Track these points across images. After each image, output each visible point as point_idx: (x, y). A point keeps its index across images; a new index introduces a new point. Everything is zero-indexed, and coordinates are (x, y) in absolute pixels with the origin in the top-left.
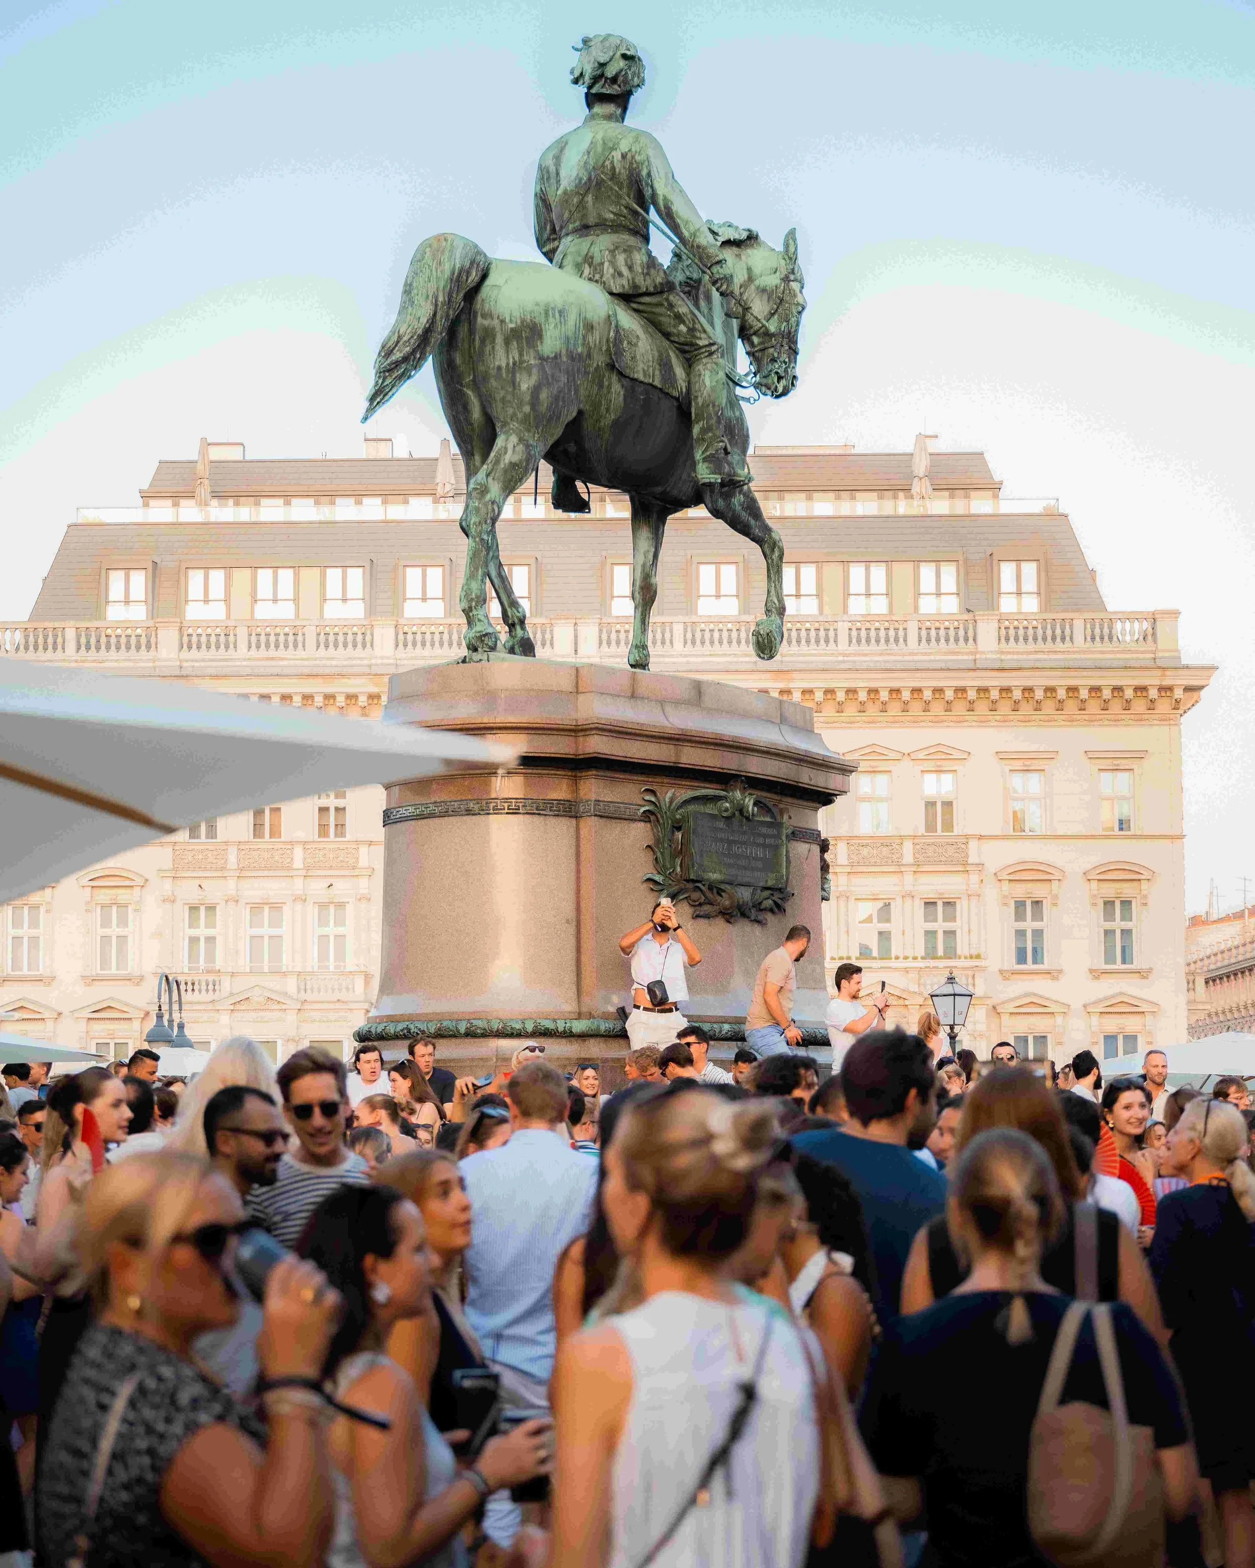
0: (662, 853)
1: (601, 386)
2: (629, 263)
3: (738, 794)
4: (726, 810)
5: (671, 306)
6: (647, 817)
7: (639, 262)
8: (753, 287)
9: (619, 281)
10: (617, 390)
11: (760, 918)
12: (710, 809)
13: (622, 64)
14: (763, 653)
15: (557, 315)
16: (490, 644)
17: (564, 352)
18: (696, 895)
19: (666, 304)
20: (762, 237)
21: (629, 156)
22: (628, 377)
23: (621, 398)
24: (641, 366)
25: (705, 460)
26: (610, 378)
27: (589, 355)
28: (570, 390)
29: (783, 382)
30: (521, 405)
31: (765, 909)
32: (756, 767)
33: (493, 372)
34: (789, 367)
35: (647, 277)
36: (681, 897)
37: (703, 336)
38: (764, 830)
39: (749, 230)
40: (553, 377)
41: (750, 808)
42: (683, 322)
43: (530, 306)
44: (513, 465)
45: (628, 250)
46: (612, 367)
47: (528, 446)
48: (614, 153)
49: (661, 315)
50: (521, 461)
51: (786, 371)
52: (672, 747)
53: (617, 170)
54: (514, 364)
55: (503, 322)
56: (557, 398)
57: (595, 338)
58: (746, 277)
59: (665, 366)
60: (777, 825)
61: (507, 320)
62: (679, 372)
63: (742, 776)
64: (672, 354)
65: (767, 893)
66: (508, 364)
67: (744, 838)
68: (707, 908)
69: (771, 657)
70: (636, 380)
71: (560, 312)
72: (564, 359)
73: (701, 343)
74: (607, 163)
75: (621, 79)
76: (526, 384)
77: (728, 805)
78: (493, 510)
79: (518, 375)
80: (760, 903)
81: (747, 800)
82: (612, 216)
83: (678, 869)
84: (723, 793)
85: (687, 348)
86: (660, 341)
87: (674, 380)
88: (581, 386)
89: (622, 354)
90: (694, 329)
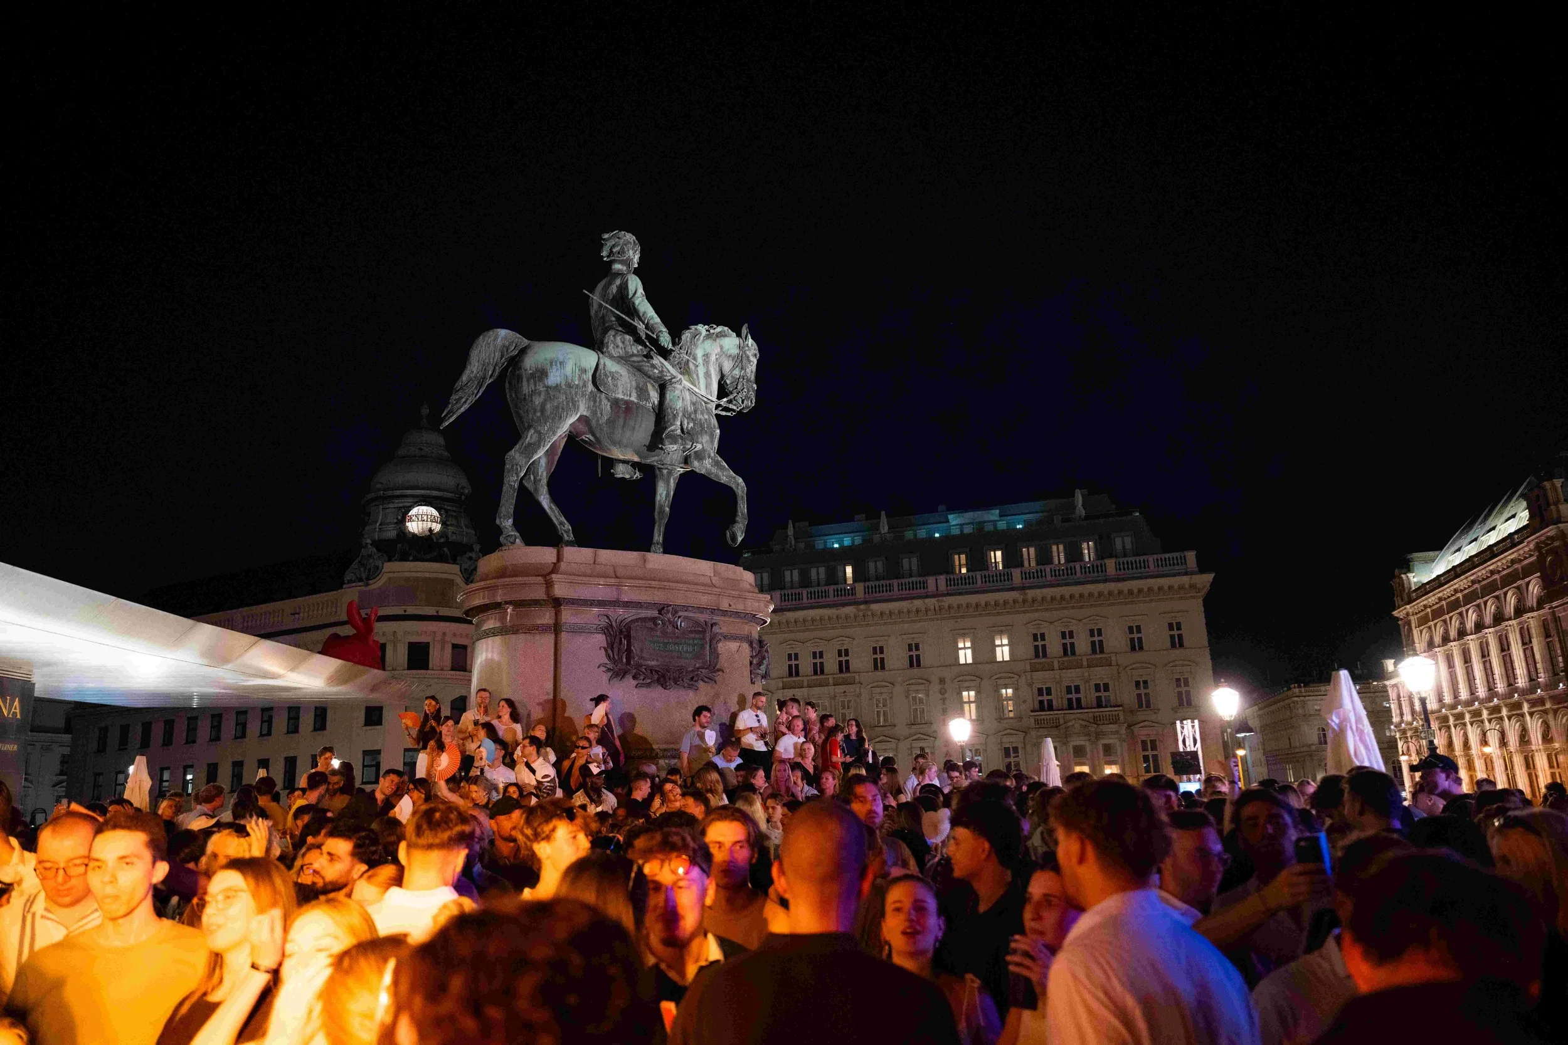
0: (612, 651)
1: (595, 402)
2: (623, 340)
3: (670, 615)
4: (660, 624)
5: (649, 361)
6: (602, 630)
7: (628, 340)
8: (724, 355)
10: (606, 406)
11: (691, 685)
12: (650, 624)
15: (558, 365)
16: (511, 540)
17: (563, 383)
18: (636, 674)
19: (645, 359)
21: (620, 286)
22: (612, 397)
23: (609, 407)
24: (621, 391)
25: (667, 437)
26: (600, 398)
27: (585, 386)
28: (568, 403)
30: (535, 411)
31: (696, 680)
32: (679, 599)
33: (522, 397)
35: (633, 347)
36: (627, 675)
37: (668, 374)
38: (693, 635)
40: (554, 396)
41: (679, 623)
42: (657, 369)
43: (541, 360)
44: (530, 444)
46: (600, 391)
47: (540, 434)
48: (612, 286)
49: (644, 366)
50: (535, 442)
51: (746, 396)
52: (614, 590)
54: (532, 391)
55: (526, 370)
56: (557, 408)
57: (588, 376)
59: (641, 390)
60: (704, 632)
61: (528, 369)
62: (652, 393)
63: (671, 605)
64: (650, 387)
66: (529, 392)
67: (676, 640)
68: (647, 681)
70: (618, 399)
71: (560, 363)
72: (564, 387)
73: (667, 378)
74: (610, 291)
76: (538, 401)
77: (660, 621)
79: (534, 397)
80: (692, 677)
81: (676, 618)
83: (625, 659)
84: (656, 615)
85: (659, 382)
86: (642, 380)
87: (648, 398)
88: (578, 401)
89: (606, 384)
90: (662, 371)
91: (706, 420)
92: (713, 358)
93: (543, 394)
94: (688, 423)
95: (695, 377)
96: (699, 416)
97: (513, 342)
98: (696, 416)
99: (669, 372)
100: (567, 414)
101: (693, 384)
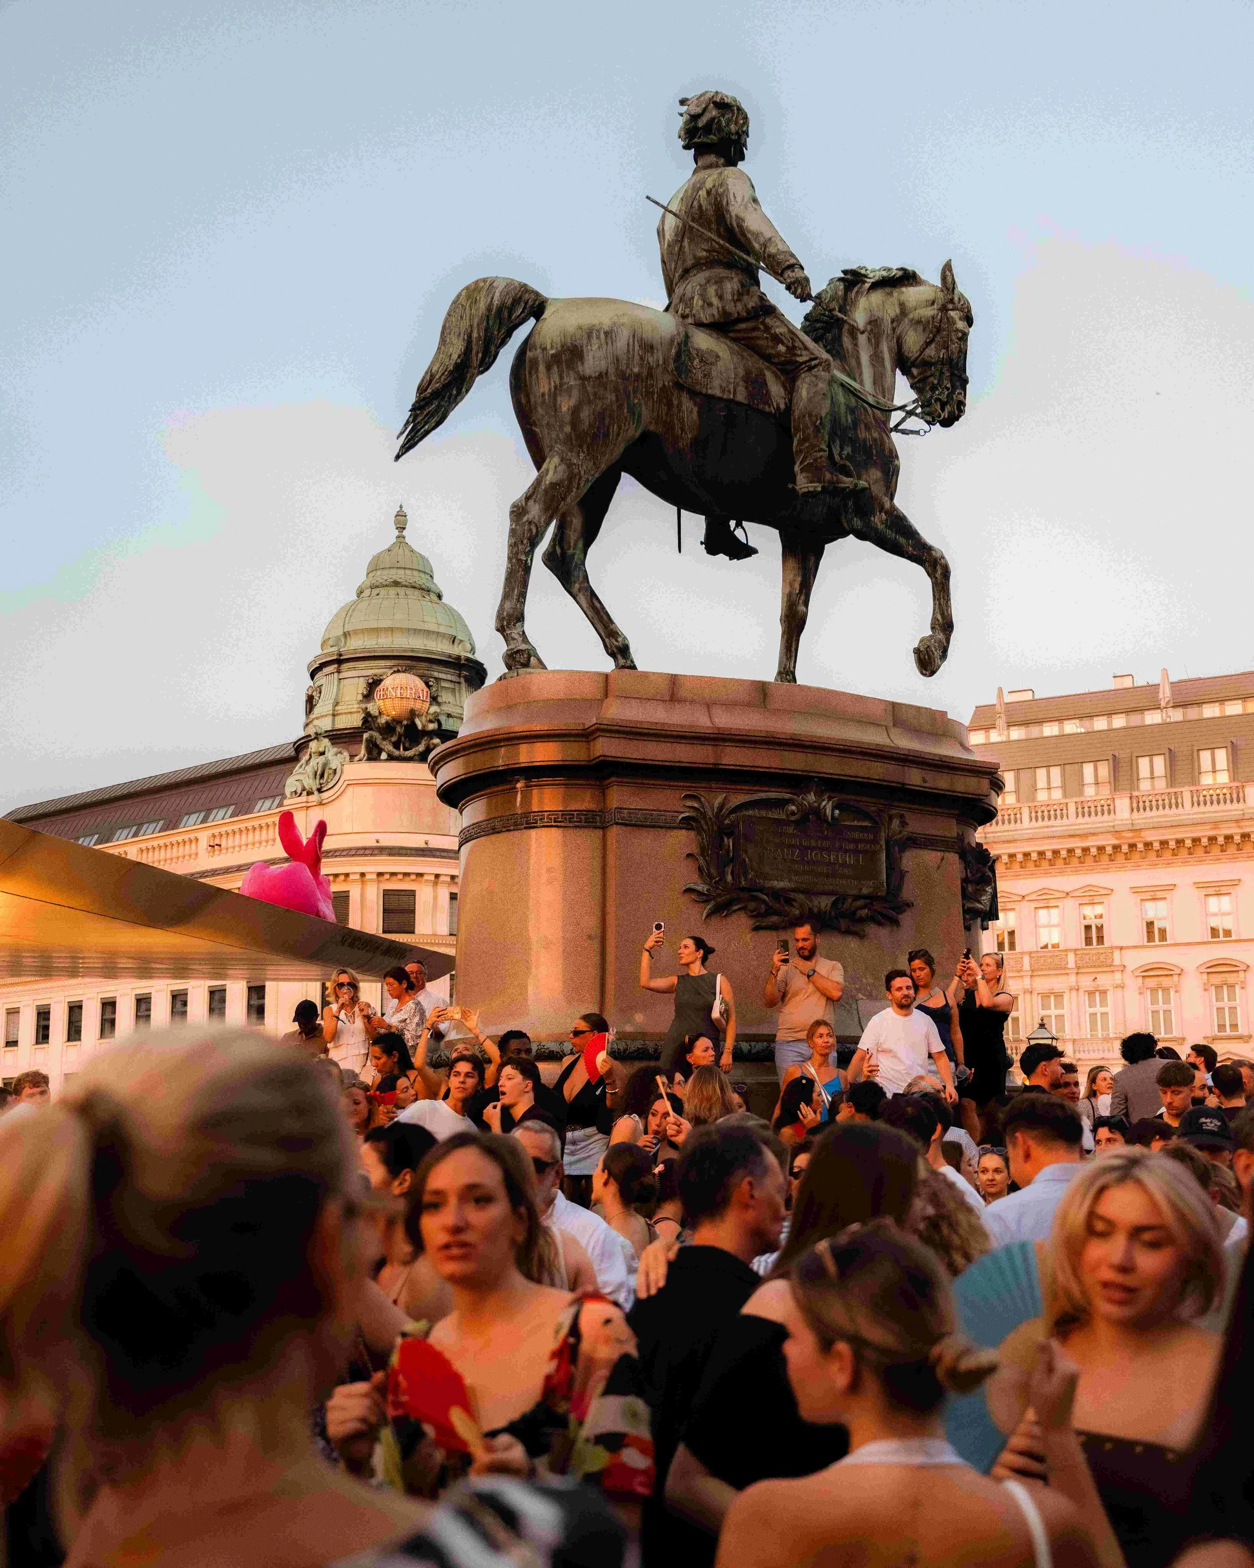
0: (706, 861)
1: (670, 405)
2: (719, 292)
3: (812, 797)
4: (793, 813)
5: (767, 329)
6: (687, 823)
7: (729, 290)
8: (906, 321)
9: (709, 311)
10: (689, 410)
11: (853, 928)
12: (775, 814)
13: (714, 113)
14: (926, 670)
15: (602, 336)
17: (612, 370)
18: (752, 905)
19: (762, 327)
20: (923, 275)
21: (713, 191)
22: (700, 393)
23: (695, 415)
24: (717, 383)
25: (802, 470)
26: (679, 398)
27: (650, 375)
28: (620, 407)
29: (948, 408)
30: (563, 426)
31: (862, 920)
32: (829, 766)
33: (540, 400)
34: (953, 392)
35: (738, 304)
36: (735, 908)
37: (804, 353)
38: (856, 835)
39: (902, 269)
40: (595, 394)
41: (828, 812)
42: (783, 344)
43: (571, 329)
44: (553, 485)
45: (719, 281)
46: (679, 386)
47: (570, 465)
48: (700, 193)
49: (758, 338)
50: (562, 481)
51: (950, 396)
52: (710, 748)
53: (704, 208)
54: (555, 387)
55: (544, 349)
56: (601, 416)
57: (658, 357)
58: (898, 311)
59: (756, 384)
60: (875, 829)
61: (549, 347)
62: (776, 389)
63: (813, 777)
64: (769, 376)
65: (859, 903)
66: (550, 390)
67: (826, 844)
68: (774, 919)
69: (932, 673)
70: (712, 397)
71: (606, 333)
72: (613, 378)
73: (800, 359)
74: (695, 203)
75: (715, 126)
76: (566, 405)
77: (794, 808)
78: (530, 530)
79: (559, 399)
80: (854, 913)
81: (824, 803)
82: (704, 253)
83: (729, 878)
84: (788, 796)
85: (789, 367)
86: (755, 363)
87: (766, 397)
88: (640, 405)
89: (690, 371)
90: (794, 347)
91: (875, 440)
92: (887, 326)
93: (575, 393)
94: (842, 448)
95: (853, 362)
96: (862, 434)
97: (520, 298)
98: (857, 435)
99: (806, 348)
100: (620, 428)
101: (849, 375)
